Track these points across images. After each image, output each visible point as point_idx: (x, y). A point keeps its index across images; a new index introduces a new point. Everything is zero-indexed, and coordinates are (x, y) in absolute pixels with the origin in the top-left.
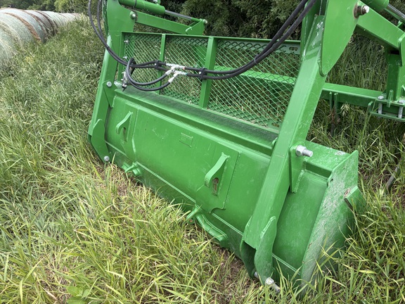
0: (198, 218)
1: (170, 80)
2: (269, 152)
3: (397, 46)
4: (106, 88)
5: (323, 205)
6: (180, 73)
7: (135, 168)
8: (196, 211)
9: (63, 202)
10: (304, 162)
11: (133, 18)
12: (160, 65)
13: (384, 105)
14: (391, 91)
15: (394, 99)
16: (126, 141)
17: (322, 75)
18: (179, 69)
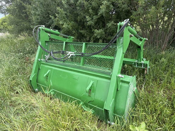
0: (83, 106)
1: (69, 57)
2: (110, 79)
3: (140, 45)
4: (38, 62)
5: (129, 92)
6: (72, 54)
7: (52, 92)
8: (81, 104)
9: (23, 108)
10: (121, 80)
11: (49, 36)
12: (63, 52)
13: (138, 63)
14: (139, 59)
15: (140, 61)
16: (47, 81)
17: (123, 53)
18: (72, 53)
